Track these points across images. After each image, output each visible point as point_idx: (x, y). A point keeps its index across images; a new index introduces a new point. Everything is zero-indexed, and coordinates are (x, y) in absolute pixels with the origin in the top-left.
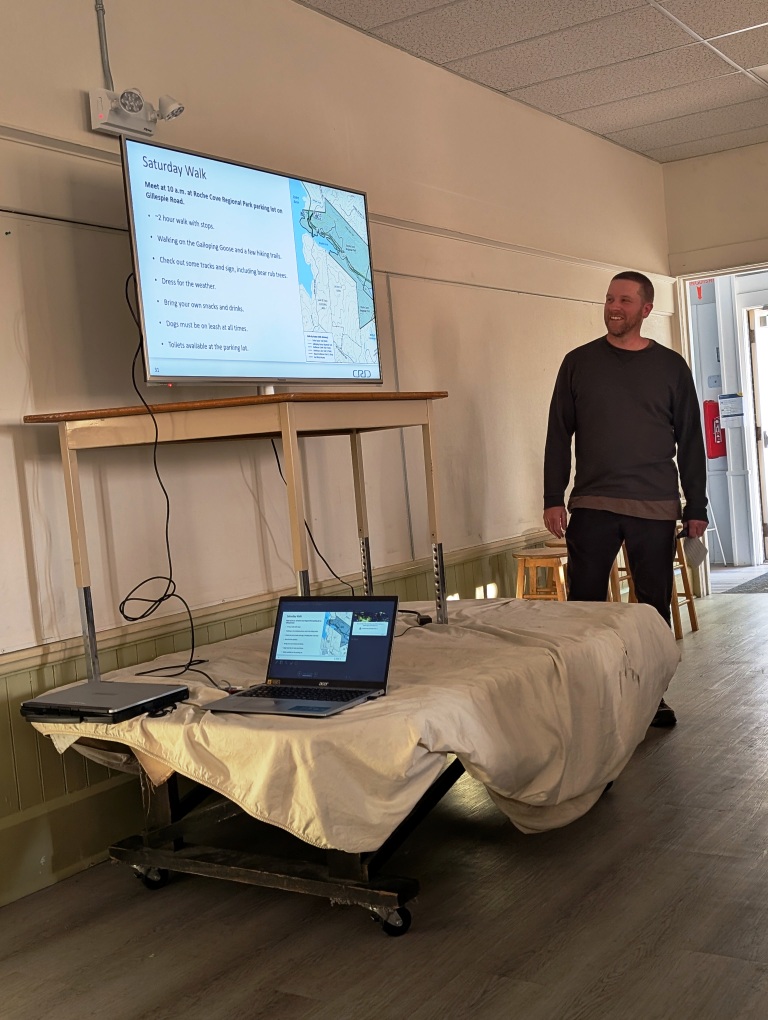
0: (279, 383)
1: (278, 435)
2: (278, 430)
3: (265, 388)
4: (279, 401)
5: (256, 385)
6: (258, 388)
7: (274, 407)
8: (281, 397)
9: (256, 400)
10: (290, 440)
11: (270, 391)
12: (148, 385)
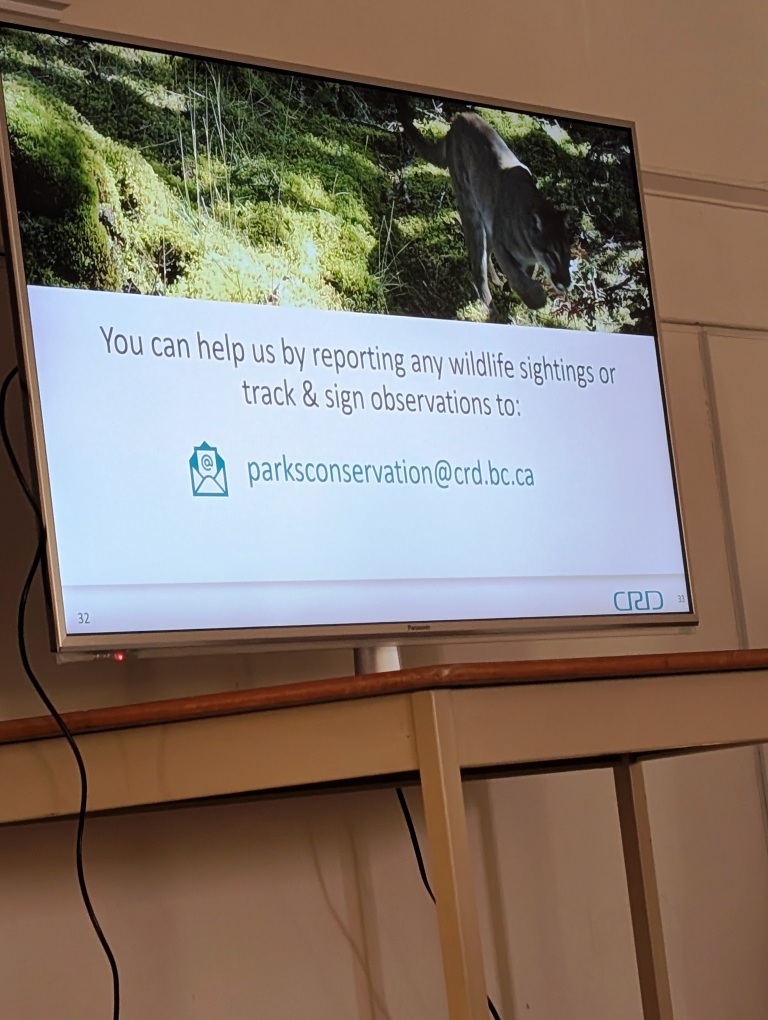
0: (414, 636)
1: (413, 777)
2: (408, 766)
3: (373, 651)
4: (409, 689)
5: (351, 644)
6: (357, 652)
7: (398, 704)
8: (416, 677)
9: (347, 688)
10: (445, 791)
11: (389, 660)
12: (62, 659)
